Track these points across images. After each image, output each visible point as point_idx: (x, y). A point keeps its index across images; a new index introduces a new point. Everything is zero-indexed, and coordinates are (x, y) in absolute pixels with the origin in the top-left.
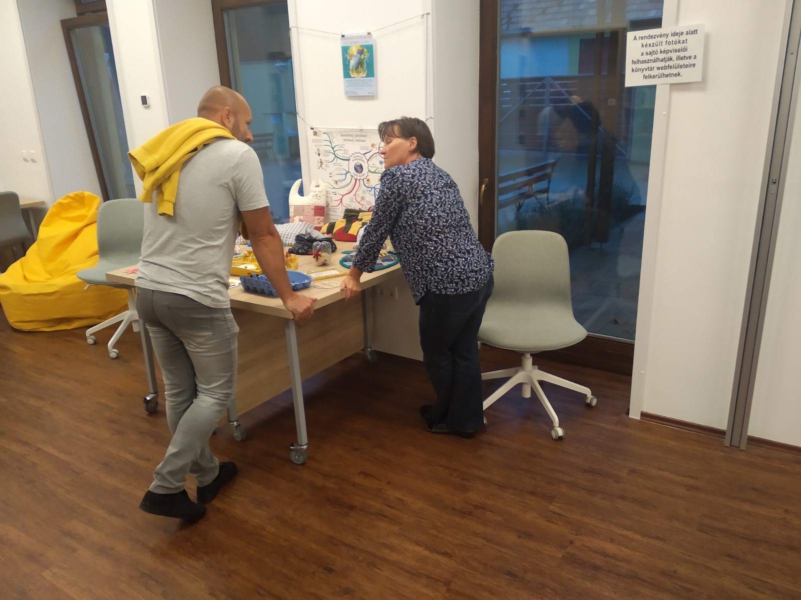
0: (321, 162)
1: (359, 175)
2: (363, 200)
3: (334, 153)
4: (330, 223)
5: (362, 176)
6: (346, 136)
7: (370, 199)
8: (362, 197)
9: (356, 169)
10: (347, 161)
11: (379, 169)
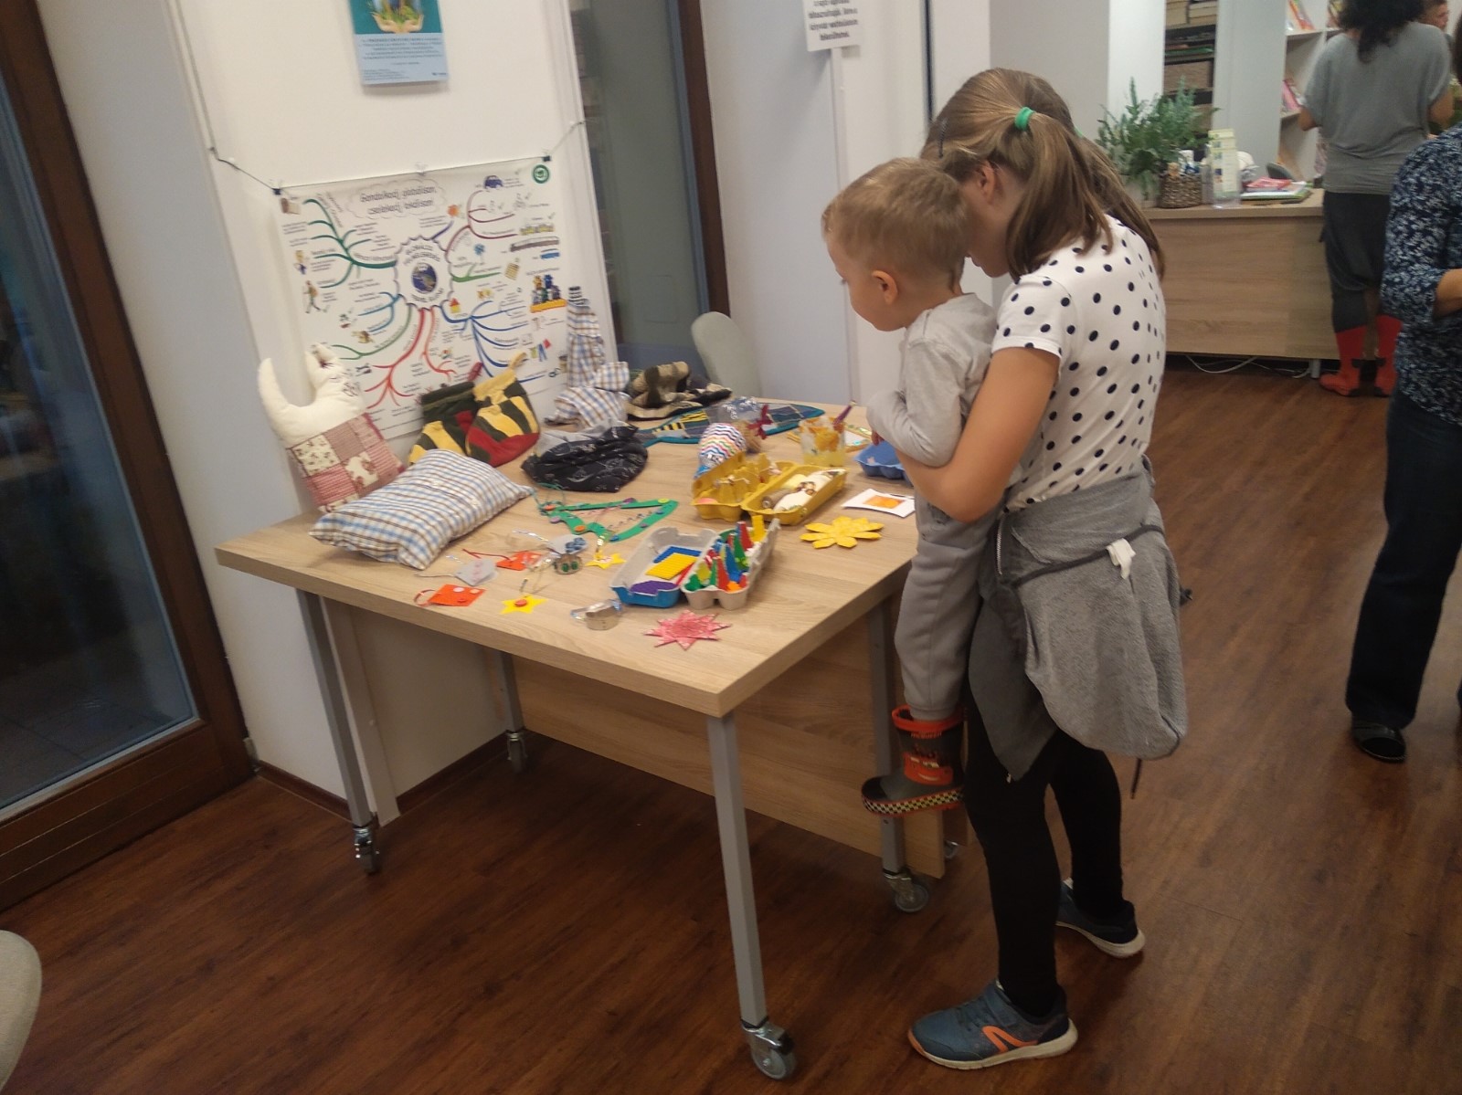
0: (312, 292)
1: (427, 296)
2: (448, 359)
3: (345, 254)
4: (419, 443)
5: (437, 295)
6: (377, 197)
7: (465, 351)
8: (445, 352)
9: (418, 284)
10: (391, 269)
11: (476, 269)
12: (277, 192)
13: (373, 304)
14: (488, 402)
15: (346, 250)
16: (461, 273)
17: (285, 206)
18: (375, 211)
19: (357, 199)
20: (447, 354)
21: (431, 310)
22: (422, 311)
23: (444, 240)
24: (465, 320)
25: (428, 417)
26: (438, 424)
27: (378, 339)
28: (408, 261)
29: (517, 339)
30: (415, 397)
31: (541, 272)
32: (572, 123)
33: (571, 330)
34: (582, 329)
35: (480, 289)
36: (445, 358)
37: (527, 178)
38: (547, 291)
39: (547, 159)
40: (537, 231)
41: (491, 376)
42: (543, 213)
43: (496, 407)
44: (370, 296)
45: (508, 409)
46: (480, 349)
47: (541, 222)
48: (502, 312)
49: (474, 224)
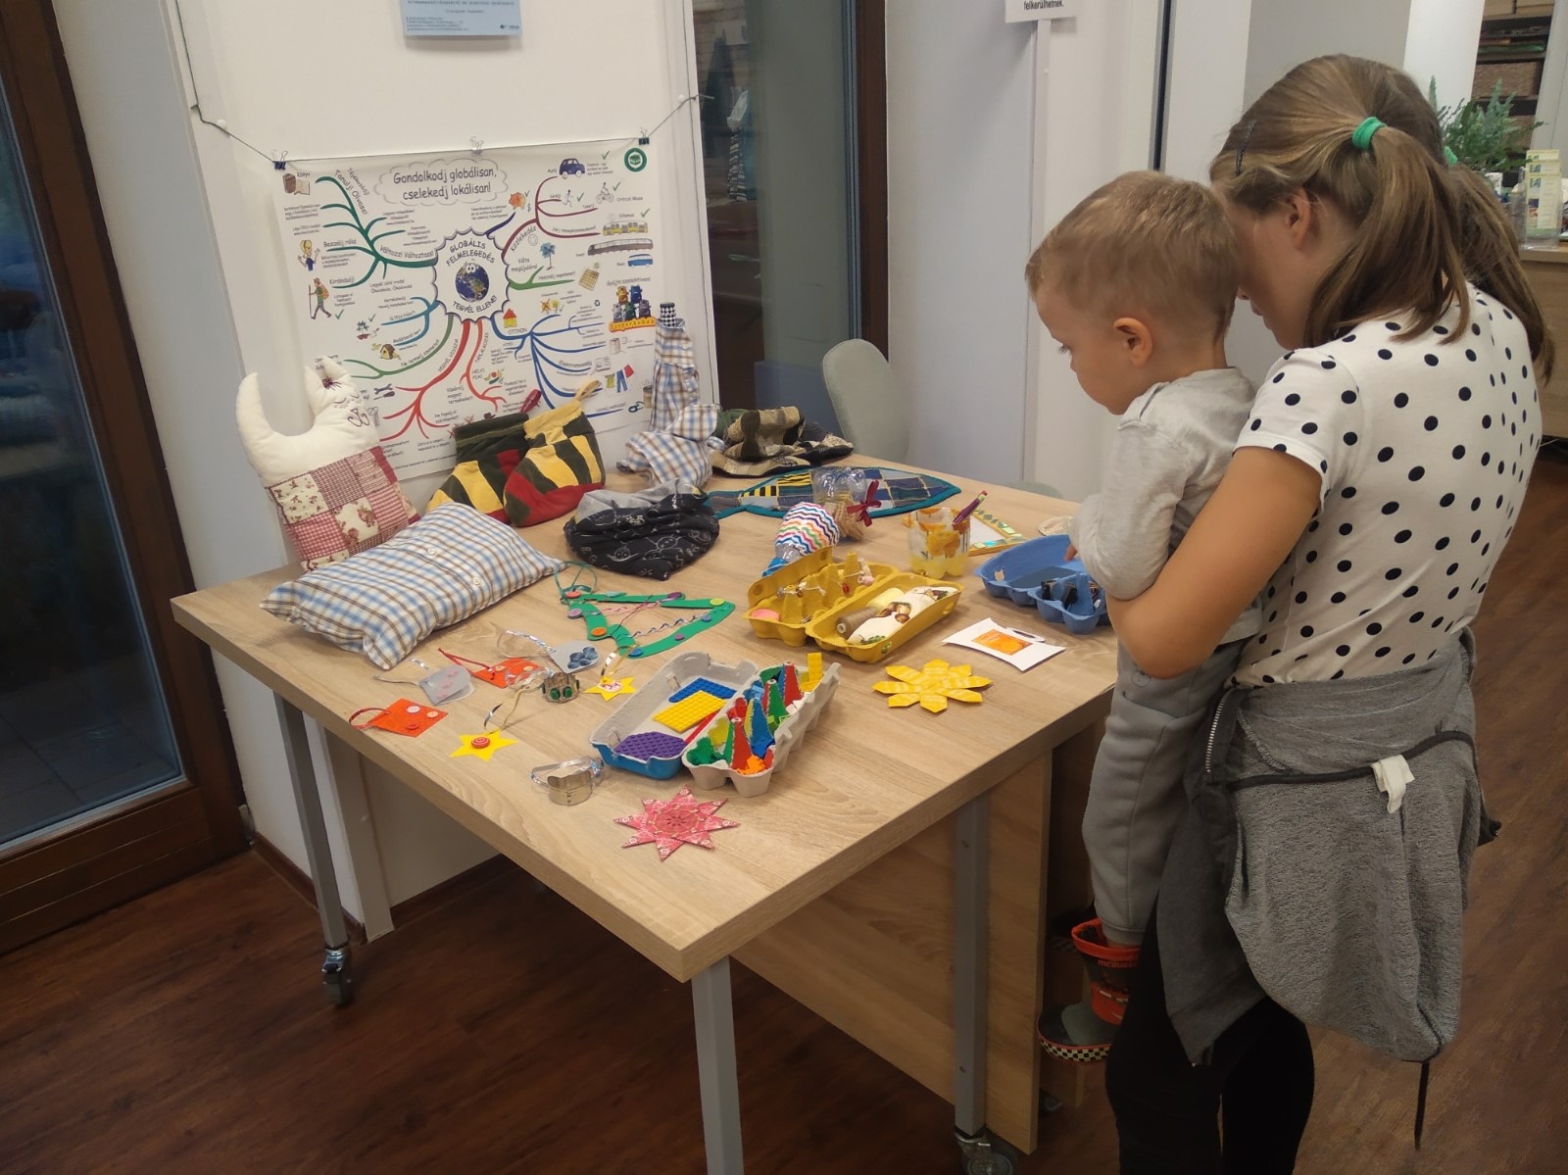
0: (321, 292)
1: (475, 304)
2: (496, 384)
3: (370, 249)
4: (445, 488)
5: (488, 305)
6: (418, 178)
7: (520, 373)
8: (494, 375)
9: (463, 288)
10: (430, 268)
11: (542, 273)
12: (280, 166)
13: (401, 311)
14: (541, 441)
15: (371, 243)
16: (521, 278)
17: (290, 184)
18: (413, 195)
19: (390, 178)
20: (495, 378)
21: (479, 321)
22: (467, 323)
23: (502, 237)
24: (524, 337)
25: (463, 455)
26: (474, 464)
27: (406, 355)
28: (452, 260)
29: (589, 363)
30: (450, 428)
31: (628, 281)
32: (682, 97)
33: (658, 357)
34: (671, 356)
35: (545, 300)
36: (491, 382)
37: (617, 164)
38: (633, 306)
39: (644, 141)
40: (625, 230)
41: (553, 407)
42: (635, 210)
43: (550, 447)
44: (400, 302)
45: (566, 451)
46: (539, 371)
47: (631, 220)
48: (570, 329)
49: (542, 218)
